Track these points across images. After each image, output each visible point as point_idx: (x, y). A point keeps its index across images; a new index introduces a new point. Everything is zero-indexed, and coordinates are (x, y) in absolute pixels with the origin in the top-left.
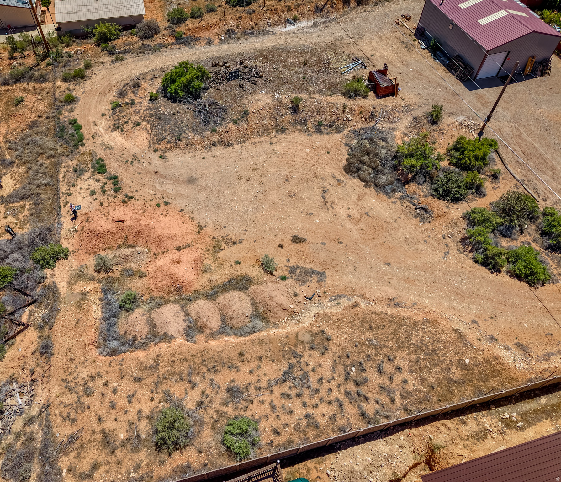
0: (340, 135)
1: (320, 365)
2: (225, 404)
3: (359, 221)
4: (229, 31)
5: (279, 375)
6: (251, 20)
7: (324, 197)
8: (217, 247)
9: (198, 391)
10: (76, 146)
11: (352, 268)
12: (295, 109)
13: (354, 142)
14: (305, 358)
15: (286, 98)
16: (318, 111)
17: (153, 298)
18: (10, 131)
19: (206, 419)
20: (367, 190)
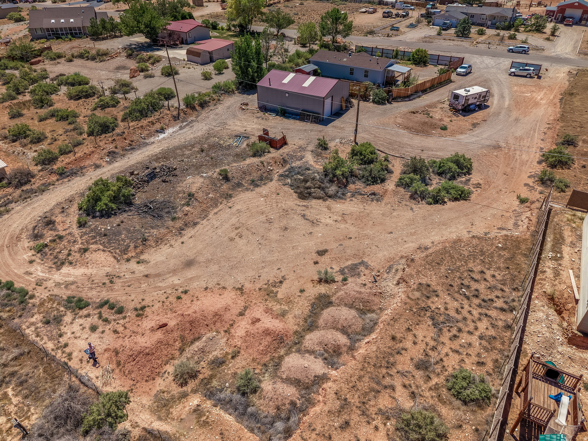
1: (446, 303)
2: (428, 378)
3: (345, 220)
4: (109, 153)
5: (433, 329)
6: (125, 139)
7: (307, 220)
8: (271, 294)
10: (23, 302)
11: (375, 248)
12: (226, 178)
13: (289, 180)
15: (214, 173)
16: (244, 173)
19: (430, 401)
20: (328, 203)
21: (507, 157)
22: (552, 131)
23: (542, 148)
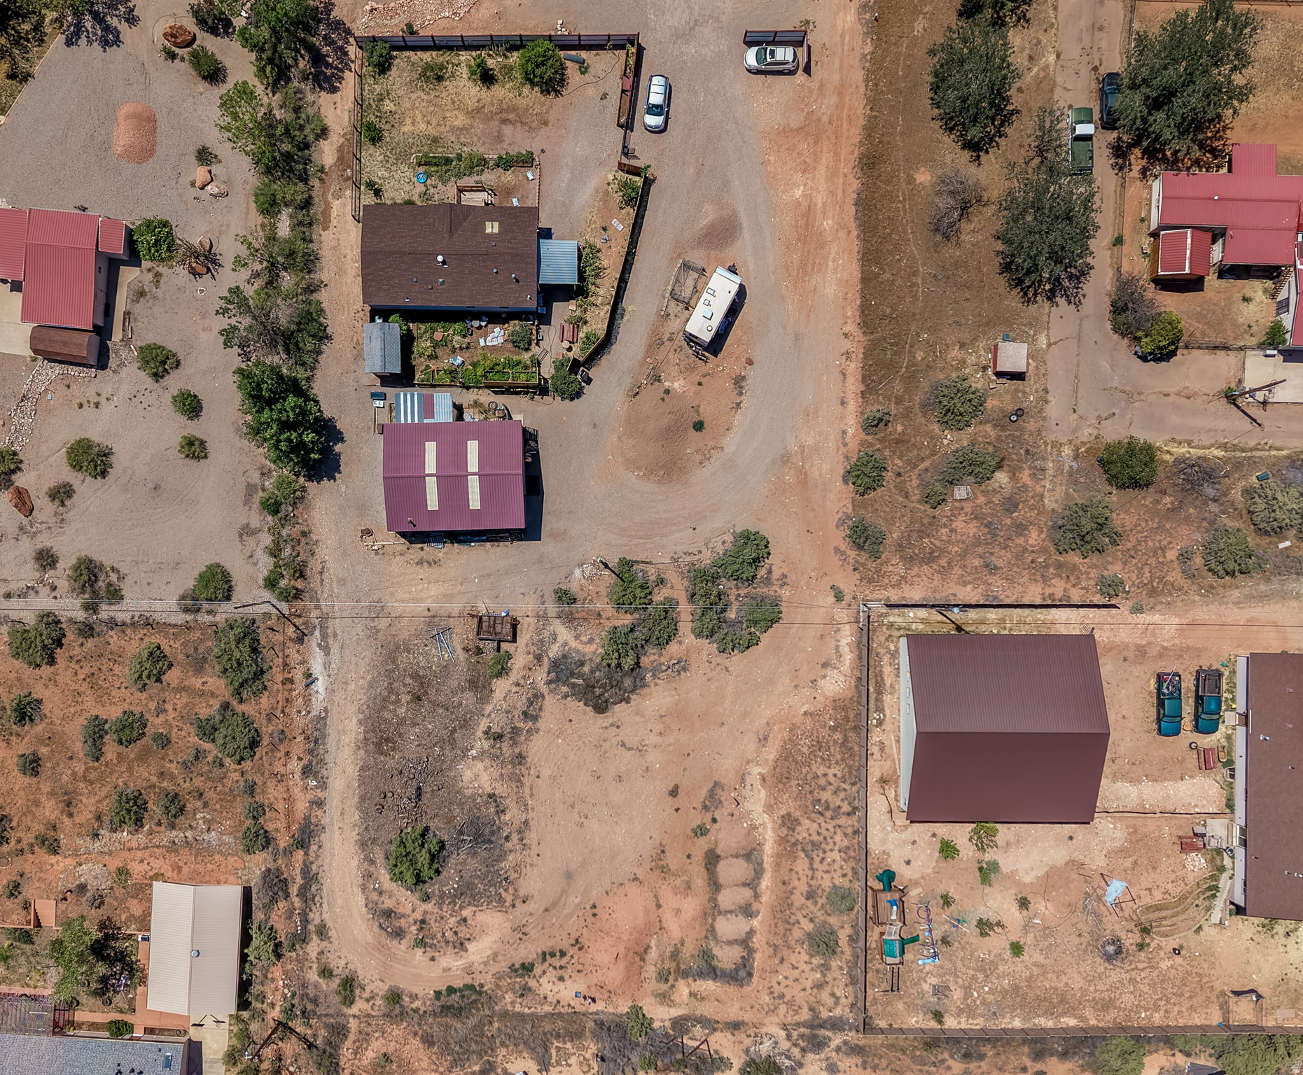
0: (547, 698)
1: (808, 829)
2: (816, 903)
3: (667, 727)
4: (304, 772)
5: (807, 860)
6: (294, 738)
7: (630, 749)
8: (664, 870)
9: (803, 921)
10: (480, 993)
11: (717, 756)
13: (565, 689)
14: (800, 839)
15: (480, 743)
17: (706, 937)
18: (434, 1067)
19: (822, 918)
20: (633, 703)
21: (804, 480)
22: (853, 368)
23: (844, 432)
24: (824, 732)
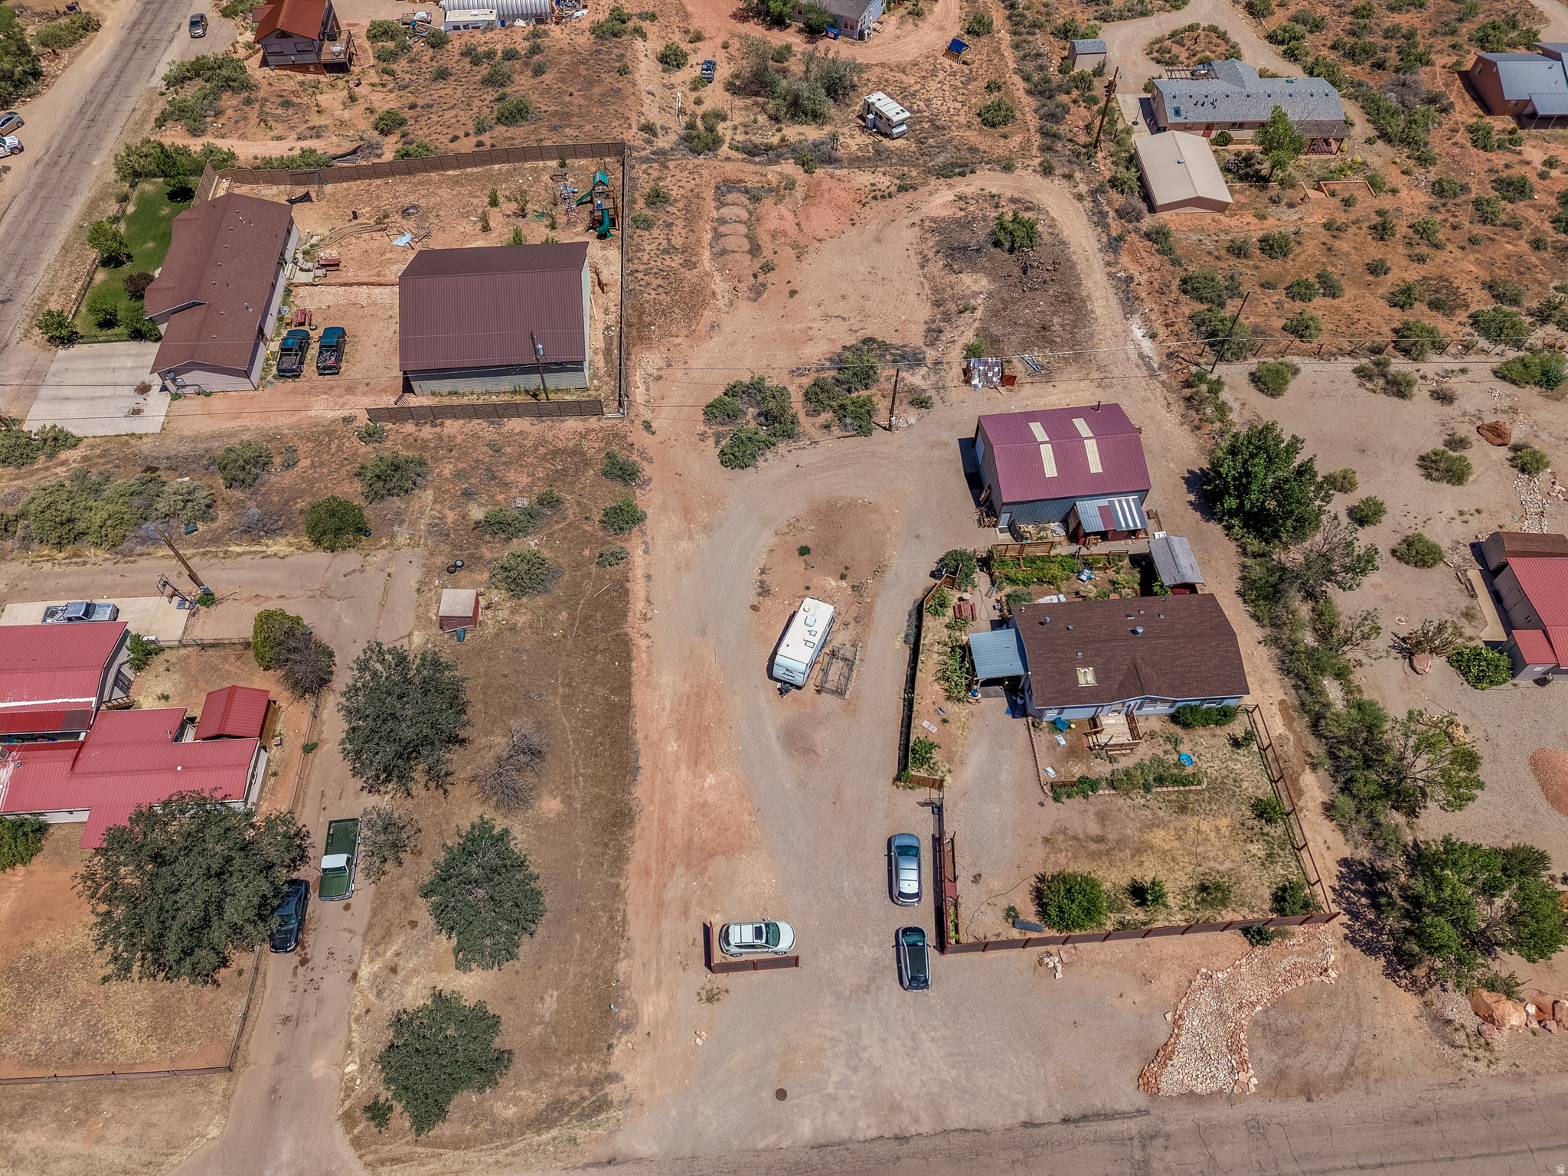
0: (921, 344)
1: (673, 261)
2: (664, 221)
3: (805, 333)
5: (673, 244)
7: (837, 317)
8: (796, 246)
9: (676, 211)
10: (938, 174)
11: (757, 317)
14: (680, 255)
17: (754, 207)
20: (839, 347)
21: (687, 513)
22: (638, 605)
23: (646, 552)
24: (660, 321)
